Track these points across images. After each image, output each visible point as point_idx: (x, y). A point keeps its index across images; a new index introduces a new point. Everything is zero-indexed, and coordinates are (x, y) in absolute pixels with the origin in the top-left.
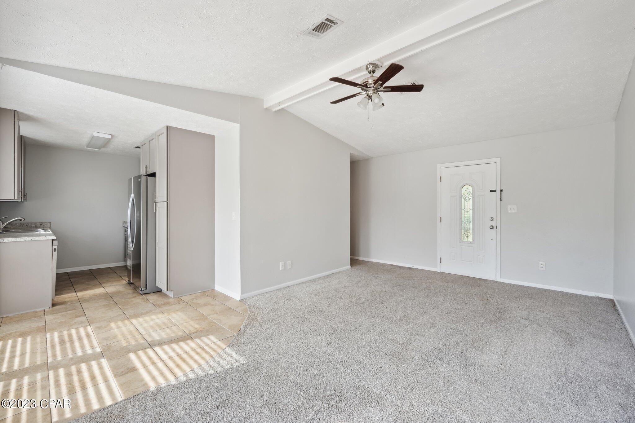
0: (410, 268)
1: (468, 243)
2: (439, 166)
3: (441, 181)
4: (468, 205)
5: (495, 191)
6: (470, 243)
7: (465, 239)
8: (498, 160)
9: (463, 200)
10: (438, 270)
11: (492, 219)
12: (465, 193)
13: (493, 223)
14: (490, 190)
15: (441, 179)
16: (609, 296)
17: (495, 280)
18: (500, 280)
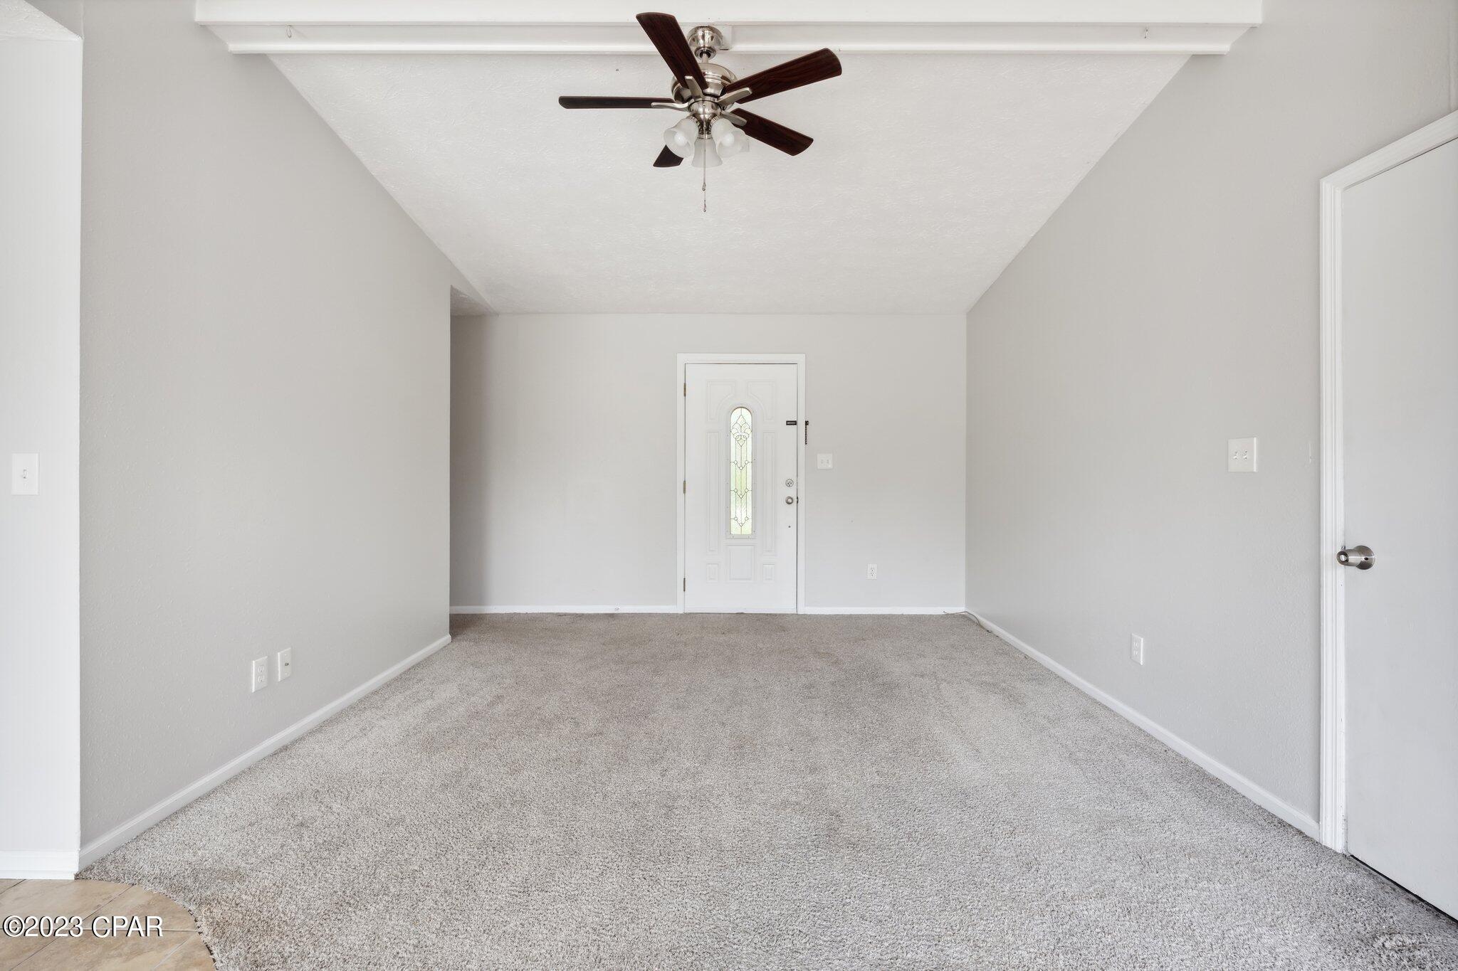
0: (612, 616)
1: (741, 537)
2: (682, 358)
3: (685, 395)
4: (741, 452)
5: (795, 423)
6: (747, 537)
7: (735, 529)
8: (800, 358)
9: (733, 440)
10: (677, 609)
11: (789, 484)
12: (737, 426)
13: (791, 492)
14: (787, 422)
15: (685, 389)
16: (961, 609)
17: (795, 612)
18: (805, 610)
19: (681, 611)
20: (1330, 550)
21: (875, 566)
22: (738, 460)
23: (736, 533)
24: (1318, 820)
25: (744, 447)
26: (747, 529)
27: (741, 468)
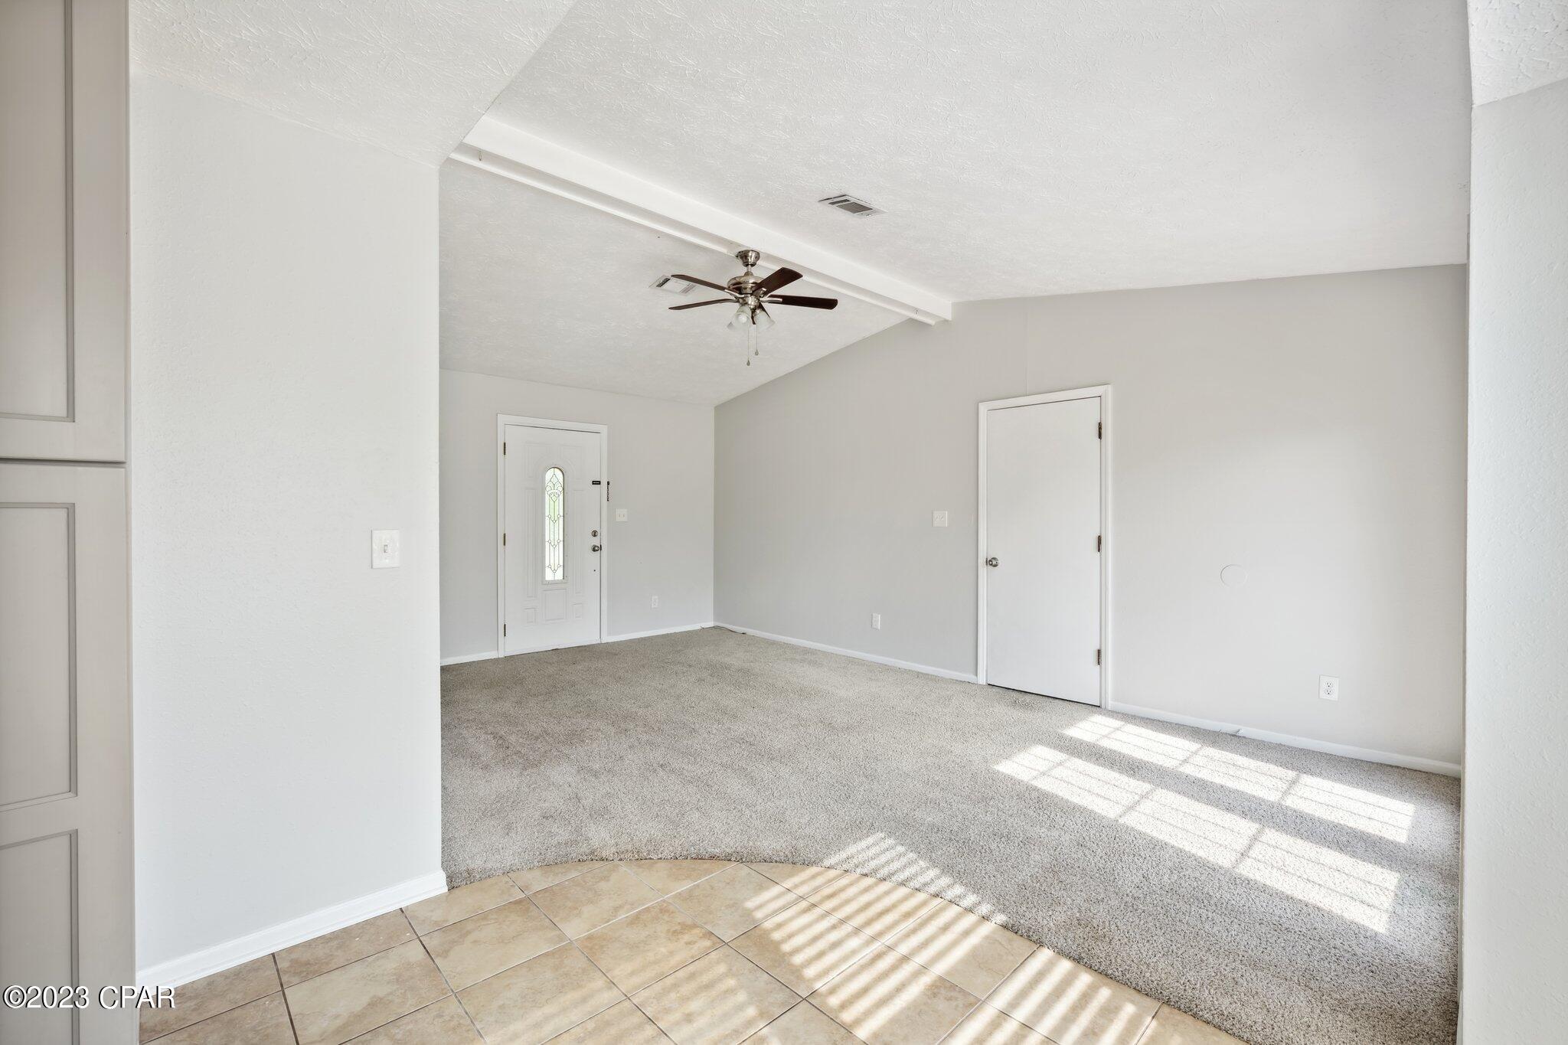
1: (554, 583)
2: (502, 419)
3: (505, 453)
4: (554, 507)
5: (599, 483)
6: (559, 585)
7: (549, 576)
9: (546, 496)
10: (498, 654)
11: (593, 534)
12: (550, 484)
13: (596, 541)
14: (593, 482)
15: (505, 447)
16: (711, 624)
17: (599, 642)
18: (607, 639)
19: (501, 656)
20: (982, 561)
21: (656, 597)
22: (553, 516)
23: (550, 579)
24: (977, 675)
25: (557, 503)
26: (559, 575)
27: (554, 521)
